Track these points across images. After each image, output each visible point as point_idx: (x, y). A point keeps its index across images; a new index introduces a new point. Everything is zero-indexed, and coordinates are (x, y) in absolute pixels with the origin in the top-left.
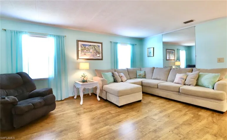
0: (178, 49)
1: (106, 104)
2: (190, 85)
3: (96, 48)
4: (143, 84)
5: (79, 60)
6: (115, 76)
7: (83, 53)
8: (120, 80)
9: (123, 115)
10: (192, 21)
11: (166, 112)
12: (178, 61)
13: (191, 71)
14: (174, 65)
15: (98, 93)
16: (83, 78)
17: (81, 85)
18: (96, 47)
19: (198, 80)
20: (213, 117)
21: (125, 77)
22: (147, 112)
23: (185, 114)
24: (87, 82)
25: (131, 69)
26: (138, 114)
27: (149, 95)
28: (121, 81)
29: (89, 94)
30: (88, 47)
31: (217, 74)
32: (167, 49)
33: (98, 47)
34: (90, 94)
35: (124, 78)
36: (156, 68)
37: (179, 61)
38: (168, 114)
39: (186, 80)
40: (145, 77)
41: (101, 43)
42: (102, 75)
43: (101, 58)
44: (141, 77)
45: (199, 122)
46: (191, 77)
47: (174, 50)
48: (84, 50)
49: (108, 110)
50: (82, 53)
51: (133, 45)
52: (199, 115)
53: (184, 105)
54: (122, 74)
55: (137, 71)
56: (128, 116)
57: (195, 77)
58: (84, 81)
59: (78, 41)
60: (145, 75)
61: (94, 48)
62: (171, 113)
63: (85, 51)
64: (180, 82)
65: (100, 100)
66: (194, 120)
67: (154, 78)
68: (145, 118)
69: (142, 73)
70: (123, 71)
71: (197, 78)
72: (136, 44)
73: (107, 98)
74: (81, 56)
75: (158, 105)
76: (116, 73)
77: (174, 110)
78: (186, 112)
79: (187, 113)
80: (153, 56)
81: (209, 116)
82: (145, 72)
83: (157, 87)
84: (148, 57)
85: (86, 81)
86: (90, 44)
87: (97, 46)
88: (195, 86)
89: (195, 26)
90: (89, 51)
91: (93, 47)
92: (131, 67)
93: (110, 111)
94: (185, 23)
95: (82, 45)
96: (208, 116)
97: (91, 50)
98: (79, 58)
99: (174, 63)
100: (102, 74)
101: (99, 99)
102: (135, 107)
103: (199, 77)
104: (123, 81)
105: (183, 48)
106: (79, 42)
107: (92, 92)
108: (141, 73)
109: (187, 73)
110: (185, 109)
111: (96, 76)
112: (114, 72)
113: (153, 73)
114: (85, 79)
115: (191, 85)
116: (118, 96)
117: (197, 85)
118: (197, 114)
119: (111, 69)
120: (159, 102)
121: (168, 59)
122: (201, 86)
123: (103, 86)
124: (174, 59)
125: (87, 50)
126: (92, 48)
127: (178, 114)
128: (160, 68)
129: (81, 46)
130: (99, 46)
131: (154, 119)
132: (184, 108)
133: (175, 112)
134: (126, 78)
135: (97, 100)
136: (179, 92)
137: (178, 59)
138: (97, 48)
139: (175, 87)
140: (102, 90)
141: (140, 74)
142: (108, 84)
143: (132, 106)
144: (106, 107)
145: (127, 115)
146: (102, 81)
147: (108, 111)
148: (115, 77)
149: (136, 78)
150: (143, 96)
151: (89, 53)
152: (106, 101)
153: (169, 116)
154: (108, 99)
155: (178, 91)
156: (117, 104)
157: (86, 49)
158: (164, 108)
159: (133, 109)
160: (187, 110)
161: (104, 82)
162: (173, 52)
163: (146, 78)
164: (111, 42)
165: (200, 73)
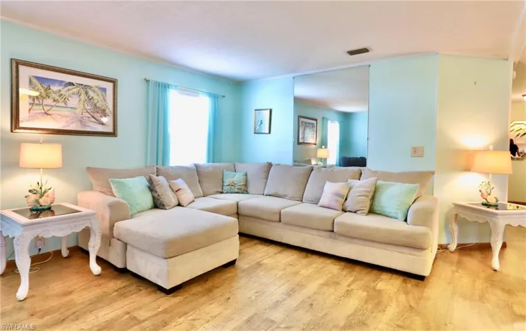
0: (323, 118)
1: (124, 284)
2: (355, 212)
3: (91, 94)
4: (242, 211)
5: (20, 134)
6: (157, 188)
7: (38, 109)
8: (175, 202)
9: (180, 320)
10: (365, 50)
11: (304, 291)
12: (323, 147)
13: (358, 177)
14: (316, 157)
15: (94, 247)
16: (33, 197)
17: (25, 226)
18: (94, 91)
19: (373, 198)
20: (407, 293)
21: (189, 191)
22: (253, 298)
23: (348, 293)
24: (53, 213)
25: (208, 167)
26: (226, 309)
27: (256, 241)
28: (177, 203)
29: (58, 253)
30: (60, 88)
31: (412, 186)
32: (300, 117)
33: (99, 92)
34: (65, 253)
35: (187, 195)
36: (277, 165)
37: (326, 147)
38: (309, 298)
39: (348, 199)
40: (244, 190)
41: (114, 82)
42: (113, 187)
43: (110, 130)
44: (236, 190)
45: (380, 311)
46: (358, 192)
47: (316, 120)
48: (44, 98)
49: (126, 309)
50: (34, 107)
51: (215, 97)
52: (379, 291)
53: (343, 264)
54: (180, 183)
55: (226, 173)
56: (196, 323)
57: (368, 192)
58: (37, 211)
59: (16, 64)
60: (246, 185)
61: (87, 93)
62: (315, 293)
63: (49, 101)
64: (334, 204)
65: (103, 269)
66: (370, 306)
67: (270, 193)
68: (248, 321)
69: (238, 178)
70: (182, 172)
71: (372, 193)
72: (223, 96)
73: (126, 264)
74: (32, 118)
75: (281, 273)
76: (161, 179)
77: (321, 281)
78: (349, 286)
79: (352, 287)
80: (267, 131)
81: (398, 290)
82: (246, 175)
83: (279, 218)
84: (255, 133)
85: (49, 209)
86: (68, 81)
87: (96, 89)
88: (367, 215)
89: (370, 66)
90: (63, 105)
91: (83, 92)
92: (208, 162)
93: (136, 309)
94: (352, 53)
95: (35, 81)
96: (396, 293)
97: (73, 102)
98: (21, 125)
99: (316, 150)
100: (114, 183)
101: (95, 268)
102: (218, 287)
103: (375, 192)
104: (183, 203)
105: (335, 116)
106: (21, 68)
107: (72, 244)
108: (234, 179)
109: (349, 181)
110: (345, 276)
111: (91, 189)
112: (154, 177)
113: (267, 178)
114: (44, 202)
115: (359, 212)
116: (166, 258)
117: (371, 211)
118: (374, 289)
119: (146, 167)
120: (284, 261)
121: (301, 141)
122: (380, 214)
123: (113, 226)
124: (315, 142)
125: (57, 98)
126: (79, 94)
127: (332, 294)
128: (286, 167)
129: (30, 81)
130: (104, 90)
131: (273, 322)
132: (344, 273)
133: (325, 289)
134: (193, 193)
135: (90, 272)
136: (333, 231)
137: (324, 143)
138: (95, 97)
139: (323, 219)
140: (108, 239)
141: (233, 182)
142: (132, 217)
143: (209, 284)
144: (122, 294)
145: (194, 320)
146: (112, 206)
147: (128, 313)
148: (156, 192)
149: (222, 193)
150: (240, 244)
151: (66, 112)
152: (124, 272)
153: (312, 305)
154: (128, 268)
155: (330, 228)
156: (160, 283)
157: (54, 95)
158: (298, 279)
159: (211, 294)
160: (352, 279)
161: (119, 212)
162: (313, 124)
163: (248, 193)
164: (147, 81)
165: (379, 182)
